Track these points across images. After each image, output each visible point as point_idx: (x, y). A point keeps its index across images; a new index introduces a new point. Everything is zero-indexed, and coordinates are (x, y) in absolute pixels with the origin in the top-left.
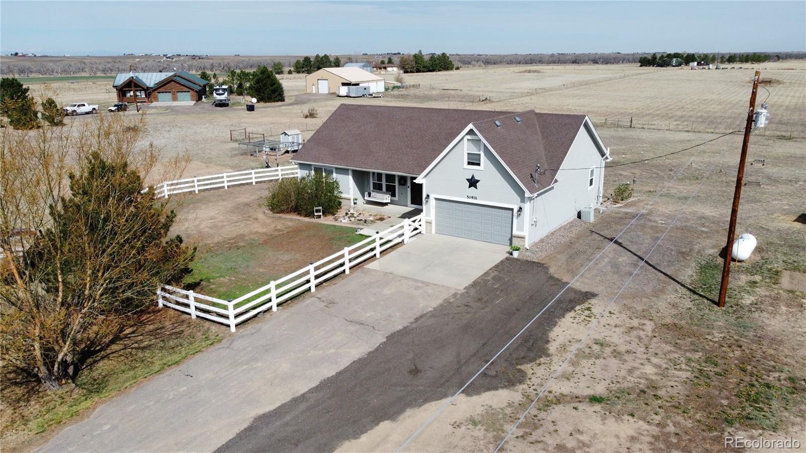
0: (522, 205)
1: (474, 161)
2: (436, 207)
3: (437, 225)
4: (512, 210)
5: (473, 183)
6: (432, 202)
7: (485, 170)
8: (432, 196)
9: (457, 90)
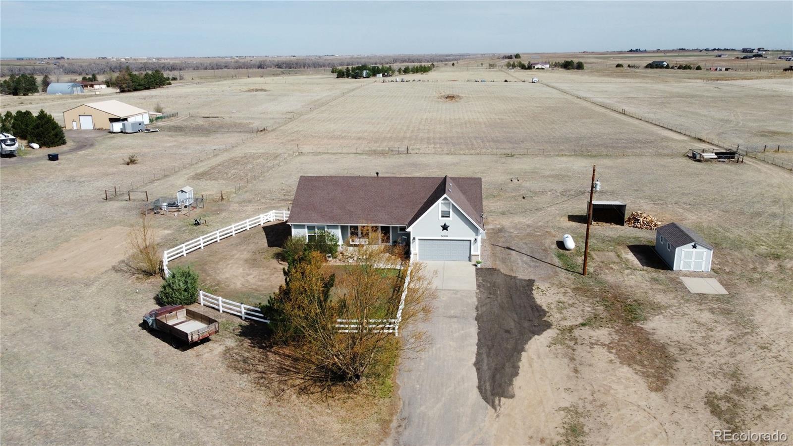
0: (476, 237)
1: (446, 215)
2: (420, 245)
3: (419, 255)
4: (470, 241)
5: (445, 228)
6: (417, 241)
7: (453, 220)
8: (417, 239)
9: (218, 117)
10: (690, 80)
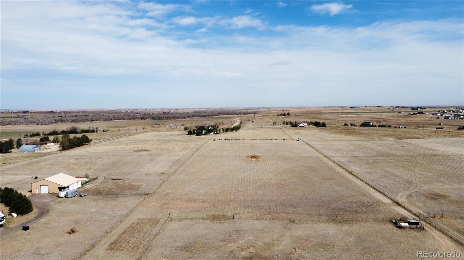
9: (121, 179)
10: (386, 138)
